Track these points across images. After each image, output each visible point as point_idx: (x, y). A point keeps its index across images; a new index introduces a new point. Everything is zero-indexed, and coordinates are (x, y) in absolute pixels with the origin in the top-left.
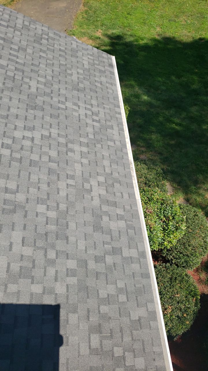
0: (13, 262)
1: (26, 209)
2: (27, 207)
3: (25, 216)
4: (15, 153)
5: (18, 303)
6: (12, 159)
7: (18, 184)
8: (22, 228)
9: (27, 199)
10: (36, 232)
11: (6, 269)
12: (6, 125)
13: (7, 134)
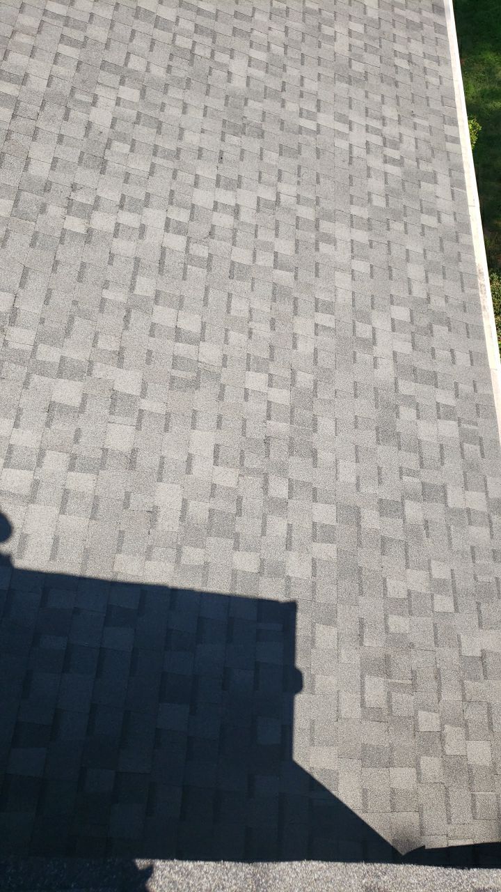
0: (195, 499)
1: (222, 381)
2: (224, 375)
3: (221, 397)
4: (195, 245)
5: (205, 589)
6: (190, 259)
7: (204, 320)
8: (214, 424)
9: (225, 358)
10: (244, 434)
11: (179, 513)
12: (174, 176)
13: (177, 197)
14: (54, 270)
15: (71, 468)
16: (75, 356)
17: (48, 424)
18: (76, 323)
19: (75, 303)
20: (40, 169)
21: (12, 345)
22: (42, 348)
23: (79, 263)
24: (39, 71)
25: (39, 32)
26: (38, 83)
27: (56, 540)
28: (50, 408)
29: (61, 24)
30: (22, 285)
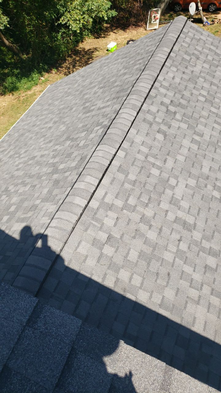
14: (209, 211)
15: (212, 294)
16: (215, 247)
17: (205, 273)
18: (215, 234)
19: (215, 226)
20: (205, 170)
21: (194, 238)
22: (203, 241)
23: (217, 210)
24: (207, 132)
25: (208, 118)
26: (207, 137)
27: (206, 322)
28: (206, 267)
29: (215, 116)
30: (198, 214)
